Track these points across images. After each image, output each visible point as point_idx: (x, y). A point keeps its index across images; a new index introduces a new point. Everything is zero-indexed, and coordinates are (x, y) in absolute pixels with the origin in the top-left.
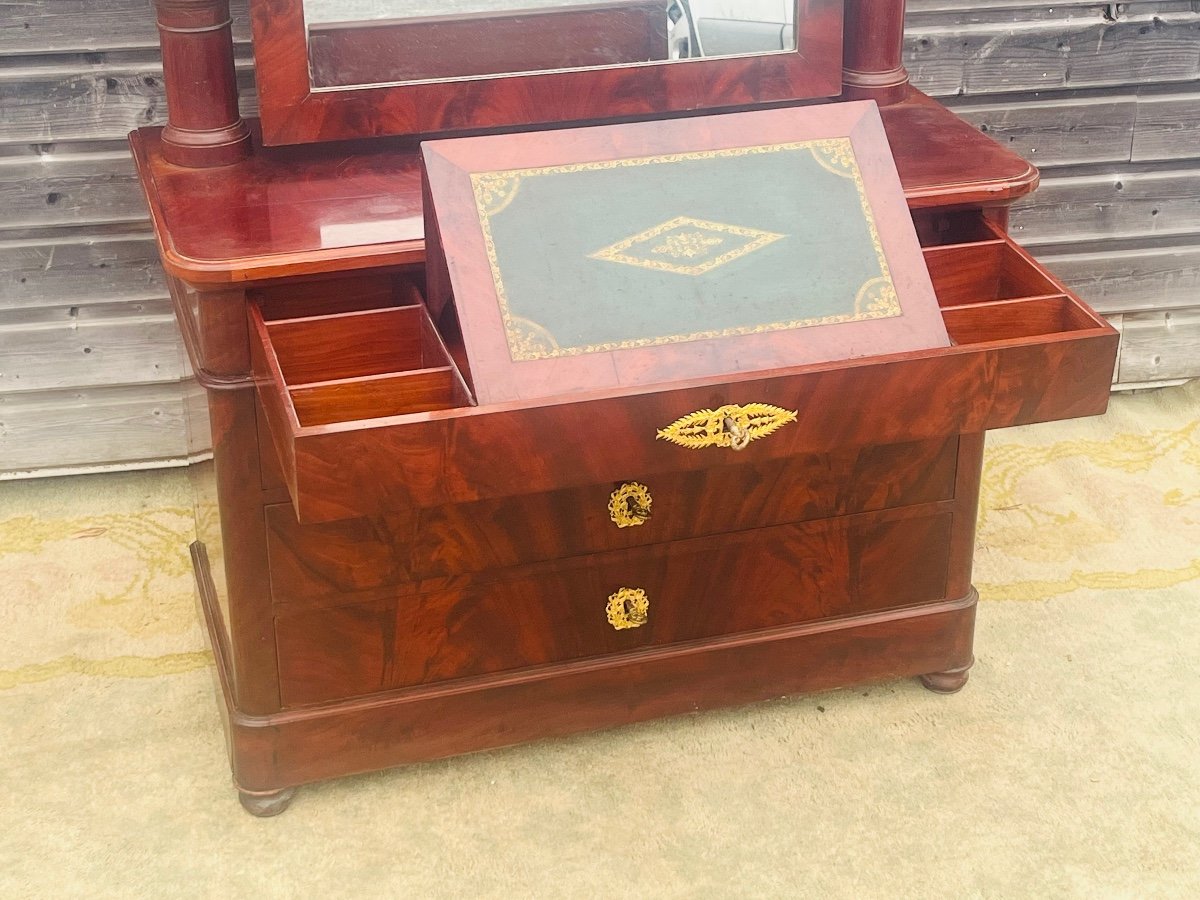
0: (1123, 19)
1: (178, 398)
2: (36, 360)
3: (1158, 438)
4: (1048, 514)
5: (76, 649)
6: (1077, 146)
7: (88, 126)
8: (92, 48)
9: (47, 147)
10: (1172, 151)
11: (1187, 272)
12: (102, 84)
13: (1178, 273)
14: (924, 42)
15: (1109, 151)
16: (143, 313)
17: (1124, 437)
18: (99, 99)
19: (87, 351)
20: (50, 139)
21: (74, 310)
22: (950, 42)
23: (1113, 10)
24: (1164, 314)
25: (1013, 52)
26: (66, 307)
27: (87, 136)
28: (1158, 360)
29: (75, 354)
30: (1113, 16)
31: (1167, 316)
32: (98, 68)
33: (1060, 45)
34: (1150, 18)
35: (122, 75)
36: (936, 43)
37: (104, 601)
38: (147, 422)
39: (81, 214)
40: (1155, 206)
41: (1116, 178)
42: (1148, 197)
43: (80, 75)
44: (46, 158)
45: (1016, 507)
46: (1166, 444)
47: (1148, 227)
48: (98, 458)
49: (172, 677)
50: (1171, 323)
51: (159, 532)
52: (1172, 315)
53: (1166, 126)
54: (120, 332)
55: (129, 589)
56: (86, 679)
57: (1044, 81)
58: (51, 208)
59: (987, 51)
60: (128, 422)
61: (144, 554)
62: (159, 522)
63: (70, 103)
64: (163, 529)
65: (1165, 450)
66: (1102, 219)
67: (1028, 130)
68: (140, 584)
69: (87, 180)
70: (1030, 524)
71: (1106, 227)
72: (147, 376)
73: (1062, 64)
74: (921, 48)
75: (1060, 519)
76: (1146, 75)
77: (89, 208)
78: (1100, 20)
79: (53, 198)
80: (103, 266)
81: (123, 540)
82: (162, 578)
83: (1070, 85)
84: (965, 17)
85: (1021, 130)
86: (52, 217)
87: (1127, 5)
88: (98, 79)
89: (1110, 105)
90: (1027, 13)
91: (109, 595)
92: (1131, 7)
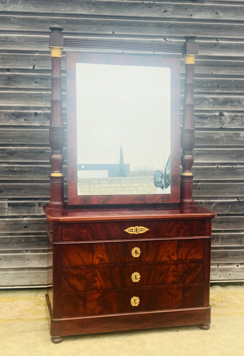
0: (241, 200)
1: (46, 271)
2: (18, 261)
5: (20, 317)
6: (234, 226)
7: (34, 213)
8: (37, 197)
9: (25, 217)
12: (38, 204)
14: (201, 203)
15: (241, 227)
16: (41, 252)
18: (37, 207)
19: (28, 260)
20: (26, 215)
21: (27, 251)
22: (205, 203)
23: (239, 198)
25: (219, 205)
26: (25, 250)
27: (34, 215)
29: (26, 260)
30: (239, 199)
32: (37, 201)
33: (229, 205)
35: (42, 203)
36: (203, 203)
37: (26, 310)
38: (39, 276)
39: (31, 230)
41: (243, 233)
43: (34, 202)
44: (25, 219)
45: (225, 302)
48: (28, 284)
49: (39, 322)
51: (39, 300)
54: (35, 256)
55: (32, 308)
56: (21, 321)
57: (226, 212)
58: (25, 229)
59: (213, 205)
60: (34, 276)
61: (35, 303)
62: (39, 298)
63: (31, 208)
64: (40, 299)
66: (241, 242)
67: (223, 222)
68: (34, 308)
69: (33, 224)
70: (227, 305)
71: (241, 244)
72: (40, 266)
73: (230, 209)
74: (200, 204)
75: (234, 303)
77: (32, 229)
78: (237, 200)
79: (25, 227)
80: (34, 242)
81: (31, 301)
82: (38, 307)
83: (231, 213)
84: (209, 198)
85: (221, 222)
86: (24, 231)
87: (242, 197)
88: (37, 203)
89: (240, 218)
90: (221, 198)
91: (27, 309)
92: (243, 198)
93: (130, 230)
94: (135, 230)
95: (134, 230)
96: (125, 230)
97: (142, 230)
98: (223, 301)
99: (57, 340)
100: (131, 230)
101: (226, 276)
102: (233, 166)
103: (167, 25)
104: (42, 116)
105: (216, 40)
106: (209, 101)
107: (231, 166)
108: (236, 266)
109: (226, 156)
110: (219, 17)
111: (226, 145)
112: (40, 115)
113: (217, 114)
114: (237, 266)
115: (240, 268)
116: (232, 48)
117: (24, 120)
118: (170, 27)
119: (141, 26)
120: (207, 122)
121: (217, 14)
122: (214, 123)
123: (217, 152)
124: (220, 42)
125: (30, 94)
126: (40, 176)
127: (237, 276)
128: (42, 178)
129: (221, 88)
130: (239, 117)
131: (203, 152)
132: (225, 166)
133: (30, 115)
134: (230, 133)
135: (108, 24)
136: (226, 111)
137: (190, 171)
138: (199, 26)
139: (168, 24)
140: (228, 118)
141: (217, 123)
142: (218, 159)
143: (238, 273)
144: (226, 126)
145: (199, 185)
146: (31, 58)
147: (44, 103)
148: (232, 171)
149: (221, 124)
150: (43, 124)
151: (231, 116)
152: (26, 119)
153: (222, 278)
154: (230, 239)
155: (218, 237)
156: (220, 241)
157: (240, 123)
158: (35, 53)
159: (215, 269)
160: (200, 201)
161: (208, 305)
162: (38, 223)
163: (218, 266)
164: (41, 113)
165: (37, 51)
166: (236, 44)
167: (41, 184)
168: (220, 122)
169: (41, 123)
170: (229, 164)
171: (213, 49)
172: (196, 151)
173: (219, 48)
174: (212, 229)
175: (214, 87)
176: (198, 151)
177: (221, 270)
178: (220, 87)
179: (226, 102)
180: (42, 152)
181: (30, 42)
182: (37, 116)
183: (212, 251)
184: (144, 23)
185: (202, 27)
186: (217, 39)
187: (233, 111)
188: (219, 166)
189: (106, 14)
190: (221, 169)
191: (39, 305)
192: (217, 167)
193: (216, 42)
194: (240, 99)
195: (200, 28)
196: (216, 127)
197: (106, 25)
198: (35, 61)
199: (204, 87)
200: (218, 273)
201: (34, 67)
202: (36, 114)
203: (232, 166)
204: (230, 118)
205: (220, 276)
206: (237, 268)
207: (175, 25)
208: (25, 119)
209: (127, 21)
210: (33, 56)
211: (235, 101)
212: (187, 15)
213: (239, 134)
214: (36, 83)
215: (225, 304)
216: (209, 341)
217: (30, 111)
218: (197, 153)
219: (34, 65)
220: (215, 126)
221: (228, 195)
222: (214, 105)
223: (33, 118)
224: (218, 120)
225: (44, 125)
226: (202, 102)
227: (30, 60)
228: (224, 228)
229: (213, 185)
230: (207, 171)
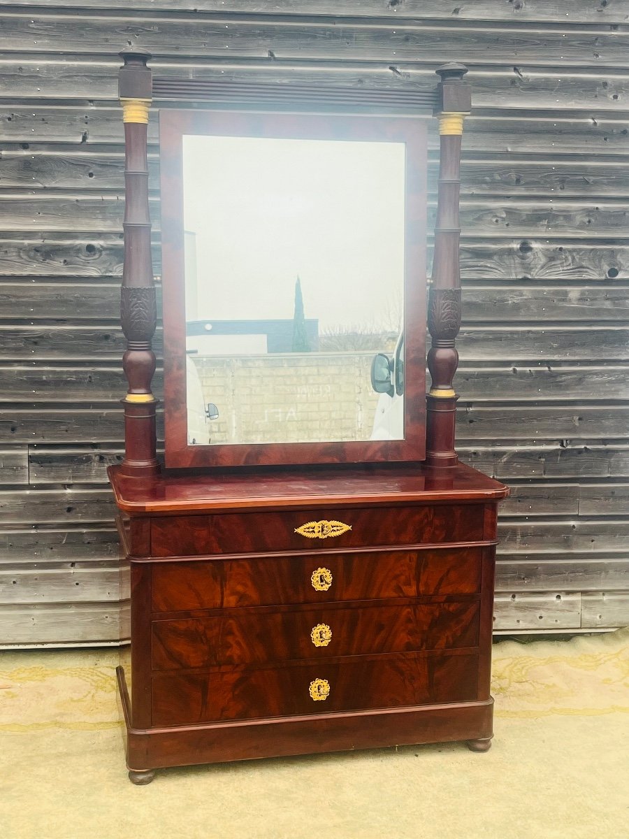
0: (569, 447)
1: (118, 610)
2: (53, 588)
3: (602, 656)
4: (542, 684)
5: (58, 718)
6: (552, 506)
7: (88, 477)
8: (94, 442)
9: (69, 486)
10: (599, 512)
11: (611, 572)
12: (97, 458)
13: (607, 572)
14: (475, 453)
15: (565, 510)
16: (105, 567)
17: (585, 655)
18: (95, 465)
19: (77, 584)
20: (71, 482)
21: (73, 564)
22: (486, 454)
23: (565, 442)
24: (601, 593)
25: (517, 460)
26: (70, 562)
27: (88, 482)
28: (600, 617)
29: (71, 586)
30: (565, 445)
31: (604, 594)
32: (96, 451)
33: (540, 458)
34: (583, 447)
35: (106, 454)
36: (480, 454)
37: (72, 700)
38: (102, 622)
39: (82, 518)
40: (594, 537)
41: (572, 523)
42: (591, 533)
43: (88, 454)
44: (69, 491)
45: (527, 681)
46: (606, 658)
47: (590, 548)
48: (77, 639)
49: (102, 731)
50: (605, 598)
51: (102, 676)
52: (606, 593)
53: (595, 499)
54: (93, 575)
55: (85, 697)
56: (61, 730)
57: (533, 474)
58: (68, 514)
59: (505, 459)
60: (92, 621)
61: (94, 684)
62: (102, 672)
63: (82, 467)
64: (103, 674)
65: (605, 661)
66: (566, 543)
67: (528, 497)
68: (90, 695)
69: (86, 502)
70: (532, 689)
71: (568, 547)
72: (105, 598)
73: (541, 467)
74: (473, 456)
75: (548, 686)
76: (582, 474)
77: (85, 515)
78: (559, 447)
79: (69, 510)
80: (89, 543)
81: (84, 678)
82: (101, 693)
83: (546, 477)
84: (494, 443)
85: (523, 497)
86: (68, 518)
87: (571, 440)
88: (96, 456)
89: (566, 487)
90: (523, 442)
91: (75, 699)
92: (573, 442)
93: (308, 530)
94: (320, 529)
95: (316, 530)
96: (296, 530)
97: (335, 528)
98: (524, 680)
99: (141, 777)
100: (311, 530)
101: (532, 621)
102: (552, 369)
103: (399, 35)
104: (104, 253)
105: (516, 70)
106: (496, 216)
107: (547, 369)
108: (554, 598)
109: (536, 344)
110: (523, 15)
111: (536, 319)
112: (100, 251)
113: (516, 246)
114: (558, 597)
115: (564, 601)
116: (552, 90)
117: (62, 264)
118: (407, 39)
119: (336, 37)
120: (493, 266)
121: (518, 7)
122: (509, 267)
123: (516, 336)
124: (524, 74)
125: (77, 201)
126: (101, 393)
127: (556, 621)
128: (107, 397)
129: (527, 183)
130: (567, 254)
131: (482, 336)
132: (532, 369)
133: (78, 250)
134: (544, 291)
135: (260, 35)
136: (537, 239)
137: (449, 387)
138: (476, 38)
139: (400, 32)
140: (540, 255)
141: (515, 268)
142: (518, 352)
143: (558, 614)
144: (535, 274)
145: (472, 412)
146: (78, 117)
147: (109, 222)
148: (550, 380)
149: (523, 270)
150: (106, 272)
151: (548, 250)
152: (68, 259)
153: (522, 625)
154: (542, 536)
155: (514, 531)
156: (518, 540)
157: (569, 268)
158: (87, 105)
159: (506, 605)
160: (472, 449)
161: (487, 696)
162: (98, 501)
163: (514, 597)
164: (102, 246)
165: (91, 101)
166: (561, 79)
167: (105, 411)
168: (522, 264)
169: (103, 271)
170: (543, 363)
171: (508, 92)
172: (465, 334)
173: (522, 89)
174: (499, 514)
175: (508, 183)
176: (469, 332)
177: (520, 608)
178: (522, 182)
179: (536, 218)
180: (107, 337)
181: (76, 79)
182: (93, 253)
183: (497, 563)
184: (345, 30)
185: (481, 39)
186: (517, 68)
187: (552, 240)
188: (518, 369)
189: (254, 10)
190: (523, 375)
191: (102, 688)
192: (515, 370)
193: (514, 74)
194: (568, 211)
195: (478, 42)
196: (513, 277)
197: (254, 35)
198: (86, 123)
199: (486, 183)
200: (513, 613)
201: (84, 138)
202: (90, 248)
203: (549, 368)
204: (545, 256)
205: (518, 621)
206: (558, 601)
207: (417, 35)
208: (65, 261)
209: (304, 27)
210: (82, 112)
211: (558, 216)
212: (448, 11)
213: (566, 293)
214: (91, 175)
215: (527, 686)
217: (78, 242)
218: (466, 338)
219: (85, 134)
220: (510, 274)
221: (537, 435)
222: (507, 225)
223: (83, 258)
224: (518, 260)
225: (110, 274)
226: (479, 219)
227: (75, 120)
228: (530, 511)
229: (505, 412)
230: (490, 379)
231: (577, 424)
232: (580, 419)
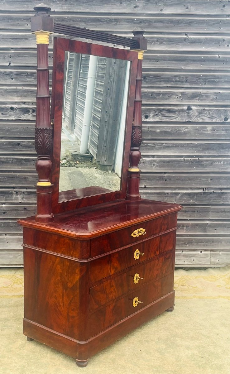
0: (206, 191)
3: (218, 276)
4: (191, 286)
6: (199, 215)
7: (12, 200)
8: (14, 186)
9: (4, 203)
10: (218, 218)
11: (223, 242)
12: (15, 193)
13: (221, 242)
14: (167, 193)
15: (205, 217)
16: (19, 236)
17: (212, 276)
18: (14, 195)
19: (7, 242)
20: (5, 202)
21: (6, 234)
22: (172, 193)
23: (205, 189)
24: (219, 251)
25: (185, 196)
26: (4, 234)
27: (12, 202)
28: (218, 260)
29: (5, 243)
30: (205, 190)
31: (220, 251)
32: (15, 190)
33: (194, 195)
34: (212, 191)
35: (19, 191)
36: (170, 193)
37: (3, 287)
38: (17, 257)
39: (9, 216)
40: (216, 228)
41: (207, 222)
42: (215, 227)
43: (11, 191)
44: (4, 205)
46: (220, 277)
47: (215, 232)
48: (7, 264)
50: (221, 253)
52: (221, 251)
53: (217, 212)
54: (14, 239)
55: (9, 286)
57: (191, 202)
58: (4, 215)
59: (180, 196)
60: (13, 257)
61: (13, 281)
62: (17, 276)
63: (9, 196)
64: (17, 278)
65: (219, 278)
66: (205, 230)
67: (189, 211)
68: (11, 285)
69: (11, 210)
71: (205, 232)
72: (18, 248)
73: (195, 199)
74: (167, 194)
75: (194, 287)
76: (212, 202)
77: (10, 215)
78: (202, 191)
79: (4, 213)
80: (12, 226)
81: (10, 279)
82: (15, 285)
83: (196, 203)
84: (175, 189)
85: (187, 211)
86: (4, 216)
87: (207, 188)
88: (14, 192)
89: (205, 208)
90: (187, 189)
91: (5, 286)
92: (208, 189)
98: (185, 285)
101: (190, 262)
102: (200, 159)
103: (137, 20)
104: (17, 110)
105: (186, 35)
106: (177, 96)
107: (198, 159)
108: (199, 253)
109: (193, 149)
110: (189, 12)
111: (193, 138)
112: (16, 110)
113: (185, 108)
114: (201, 252)
115: (204, 254)
116: (201, 43)
117: (1, 115)
118: (141, 22)
119: (112, 22)
120: (176, 116)
121: (187, 8)
122: (182, 117)
123: (185, 145)
124: (190, 36)
125: (7, 89)
126: (17, 167)
127: (200, 262)
128: (19, 168)
129: (190, 82)
130: (207, 111)
131: (171, 145)
132: (191, 159)
133: (7, 109)
134: (197, 127)
135: (80, 21)
136: (194, 105)
137: (137, 167)
138: (169, 21)
139: (138, 19)
140: (195, 112)
141: (185, 117)
142: (186, 152)
143: (201, 259)
144: (193, 120)
145: (166, 176)
146: (7, 55)
147: (20, 98)
148: (199, 164)
149: (189, 118)
150: (18, 118)
151: (199, 110)
152: (3, 113)
153: (186, 263)
154: (195, 227)
155: (183, 225)
156: (185, 229)
157: (207, 117)
158: (10, 50)
159: (179, 255)
160: (166, 191)
162: (15, 210)
163: (183, 251)
164: (17, 108)
165: (12, 49)
166: (205, 38)
167: (18, 174)
168: (188, 115)
169: (17, 117)
170: (198, 156)
171: (183, 44)
172: (164, 144)
173: (189, 43)
174: (178, 218)
175: (182, 82)
176: (165, 143)
177: (185, 256)
178: (188, 81)
179: (194, 96)
180: (19, 144)
181: (6, 40)
182: (13, 110)
183: (177, 238)
184: (115, 19)
185: (172, 22)
186: (187, 34)
187: (201, 105)
188: (185, 159)
189: (78, 11)
190: (188, 161)
191: (16, 283)
192: (184, 159)
193: (185, 36)
194: (207, 94)
195: (170, 23)
196: (184, 121)
197: (78, 21)
198: (10, 58)
199: (173, 82)
200: (183, 258)
201: (10, 64)
202: (12, 108)
203: (199, 158)
204: (197, 112)
205: (184, 261)
206: (201, 254)
207: (145, 20)
208: (2, 113)
209: (98, 18)
210: (9, 53)
211: (203, 96)
212: (158, 10)
213: (206, 127)
214: (12, 79)
215: (186, 287)
216: (162, 322)
217: (7, 106)
218: (164, 146)
219: (10, 62)
220: (183, 119)
221: (193, 186)
222: (182, 99)
223: (9, 112)
224: (186, 114)
225: (20, 119)
226: (170, 97)
227: (6, 57)
228: (190, 217)
229: (179, 176)
230: (174, 163)
231: (210, 182)
232: (211, 180)
